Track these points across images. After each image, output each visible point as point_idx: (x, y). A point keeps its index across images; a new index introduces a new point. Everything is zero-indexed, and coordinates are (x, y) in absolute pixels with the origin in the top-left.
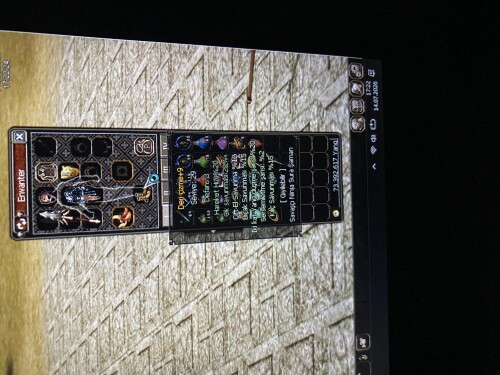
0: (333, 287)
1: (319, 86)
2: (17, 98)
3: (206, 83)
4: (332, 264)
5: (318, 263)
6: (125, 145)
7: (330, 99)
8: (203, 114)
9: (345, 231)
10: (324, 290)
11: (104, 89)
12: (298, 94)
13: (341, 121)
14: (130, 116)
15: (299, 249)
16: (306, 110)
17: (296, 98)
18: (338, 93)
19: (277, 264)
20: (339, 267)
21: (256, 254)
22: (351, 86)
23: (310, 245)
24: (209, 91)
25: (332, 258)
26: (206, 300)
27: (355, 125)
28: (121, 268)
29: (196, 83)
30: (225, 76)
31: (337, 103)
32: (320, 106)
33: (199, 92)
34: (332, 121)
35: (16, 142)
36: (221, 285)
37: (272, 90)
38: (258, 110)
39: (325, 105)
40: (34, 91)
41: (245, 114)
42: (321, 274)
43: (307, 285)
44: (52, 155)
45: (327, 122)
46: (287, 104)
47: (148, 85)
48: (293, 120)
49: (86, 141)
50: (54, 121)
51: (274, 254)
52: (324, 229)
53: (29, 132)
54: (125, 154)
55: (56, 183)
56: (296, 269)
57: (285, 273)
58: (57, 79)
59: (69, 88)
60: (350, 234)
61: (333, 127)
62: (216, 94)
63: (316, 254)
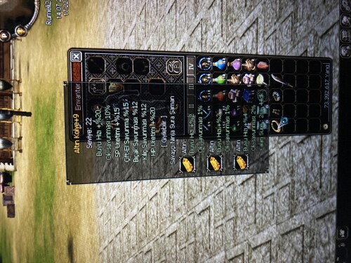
0: (321, 187)
1: (316, 17)
2: (74, 25)
3: (224, 14)
4: (321, 168)
5: (310, 167)
6: (159, 65)
7: (324, 29)
8: (221, 39)
9: (332, 141)
10: (314, 189)
11: (143, 17)
12: (298, 24)
13: (333, 47)
14: (163, 40)
15: (295, 155)
16: (304, 38)
17: (297, 27)
18: (331, 24)
19: (278, 167)
20: (326, 171)
21: (261, 159)
22: (342, 19)
23: (304, 152)
24: (226, 20)
25: (321, 163)
26: (221, 194)
27: (344, 52)
28: (156, 167)
29: (216, 13)
30: (240, 8)
31: (330, 32)
32: (316, 35)
33: (218, 22)
34: (326, 48)
35: (73, 61)
36: (233, 183)
37: (278, 20)
38: (266, 36)
39: (320, 34)
40: (87, 19)
41: (255, 40)
42: (311, 176)
43: (301, 185)
44: (101, 72)
45: (321, 49)
46: (289, 32)
47: (178, 14)
48: (294, 47)
49: (128, 61)
50: (103, 43)
51: (276, 160)
52: (315, 140)
53: (83, 52)
54: (159, 73)
55: (104, 96)
56: (292, 172)
57: (284, 175)
58: (105, 9)
59: (114, 16)
60: (336, 143)
61: (326, 53)
62: (232, 23)
63: (308, 160)
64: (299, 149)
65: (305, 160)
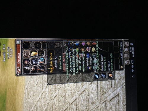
9: (123, 99)
15: (108, 106)
21: (93, 109)
23: (111, 105)
25: (119, 109)
52: (116, 99)
63: (113, 108)
64: (109, 104)
65: (112, 108)
